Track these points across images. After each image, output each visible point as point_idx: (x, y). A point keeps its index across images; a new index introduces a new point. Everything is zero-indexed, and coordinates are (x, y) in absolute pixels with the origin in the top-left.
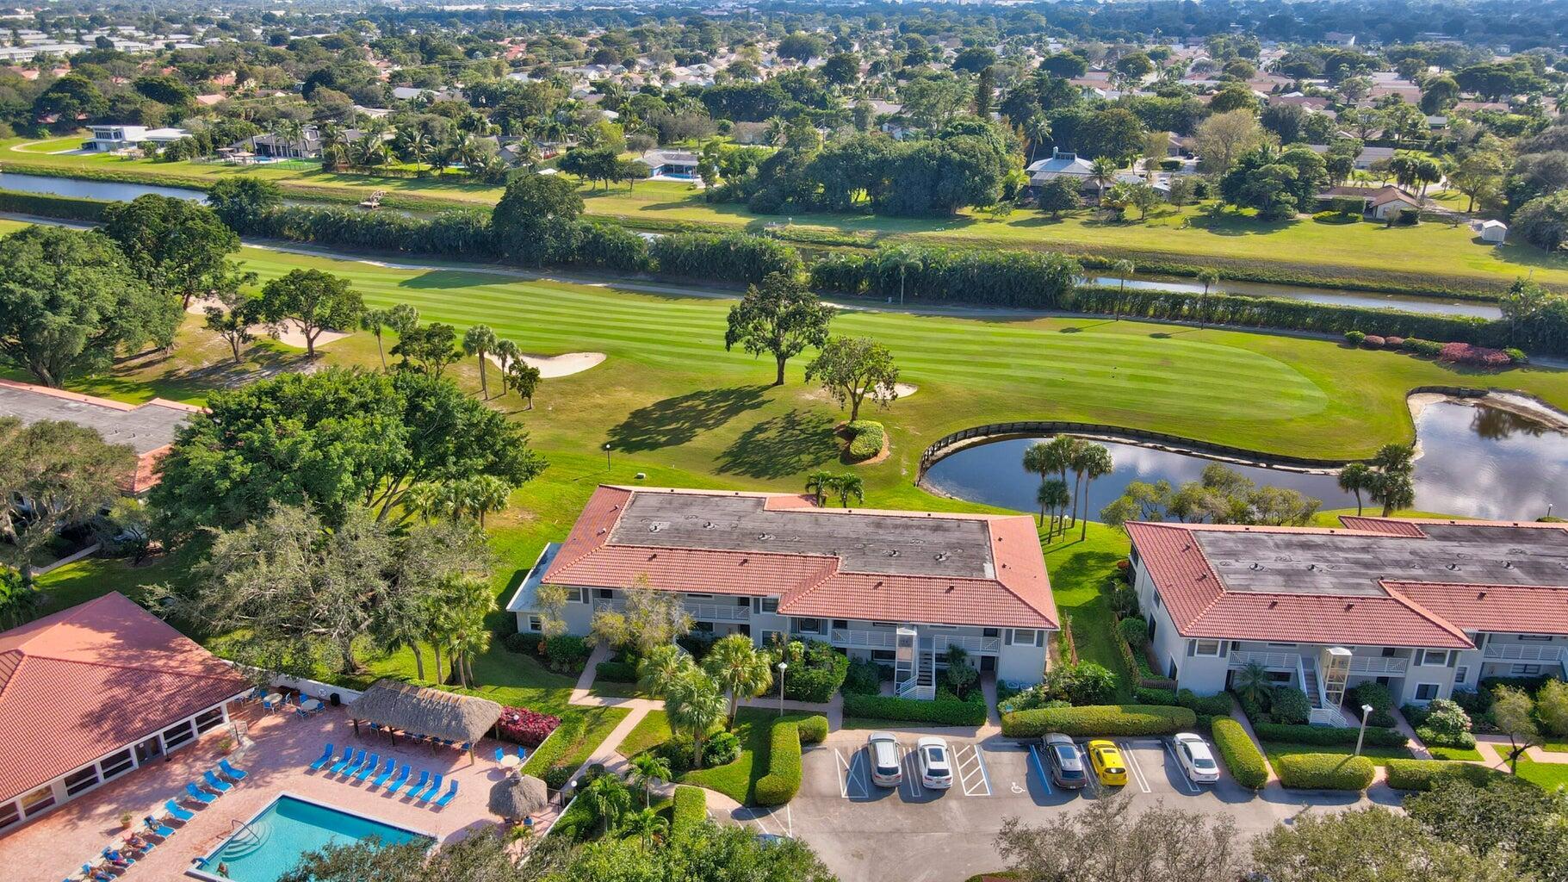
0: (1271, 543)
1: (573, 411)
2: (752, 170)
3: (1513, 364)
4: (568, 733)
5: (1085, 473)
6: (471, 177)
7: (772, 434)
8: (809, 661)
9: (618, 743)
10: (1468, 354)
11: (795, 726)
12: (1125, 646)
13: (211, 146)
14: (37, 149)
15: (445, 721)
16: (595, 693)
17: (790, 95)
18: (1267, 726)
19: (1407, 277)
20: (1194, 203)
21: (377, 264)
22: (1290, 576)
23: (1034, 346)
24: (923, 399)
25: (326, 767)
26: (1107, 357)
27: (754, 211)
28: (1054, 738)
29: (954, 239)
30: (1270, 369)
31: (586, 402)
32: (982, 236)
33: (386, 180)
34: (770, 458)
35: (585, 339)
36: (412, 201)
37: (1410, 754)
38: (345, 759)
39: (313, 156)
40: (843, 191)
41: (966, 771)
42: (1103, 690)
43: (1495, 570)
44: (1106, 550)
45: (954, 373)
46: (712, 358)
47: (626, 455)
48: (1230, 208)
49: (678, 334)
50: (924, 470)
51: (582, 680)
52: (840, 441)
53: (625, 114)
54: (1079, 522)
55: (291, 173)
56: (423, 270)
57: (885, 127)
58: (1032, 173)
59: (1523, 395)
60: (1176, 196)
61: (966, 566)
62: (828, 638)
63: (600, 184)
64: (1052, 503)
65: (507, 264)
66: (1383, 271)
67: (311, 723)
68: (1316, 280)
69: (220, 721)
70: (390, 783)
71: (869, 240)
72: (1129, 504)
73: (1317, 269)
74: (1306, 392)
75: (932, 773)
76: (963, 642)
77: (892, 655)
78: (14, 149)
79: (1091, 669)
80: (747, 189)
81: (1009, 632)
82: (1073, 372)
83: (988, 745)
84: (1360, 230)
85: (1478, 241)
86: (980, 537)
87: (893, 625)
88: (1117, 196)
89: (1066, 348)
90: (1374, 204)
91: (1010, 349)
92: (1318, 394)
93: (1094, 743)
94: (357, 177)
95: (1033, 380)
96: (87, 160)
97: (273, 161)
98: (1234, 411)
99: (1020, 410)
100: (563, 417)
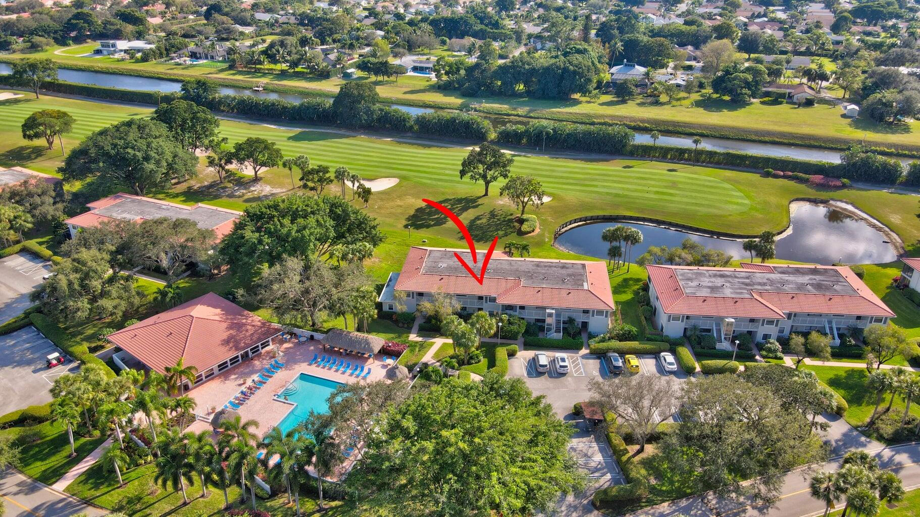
0: (707, 275)
1: (387, 208)
2: (463, 72)
3: (844, 186)
4: (412, 351)
5: (629, 242)
6: (310, 73)
7: (484, 221)
8: (510, 323)
9: (432, 355)
10: (822, 182)
11: (505, 348)
12: (643, 318)
13: (165, 52)
14: (67, 53)
15: (363, 345)
16: (419, 336)
17: (479, 21)
18: (699, 350)
19: (803, 137)
20: (698, 92)
21: (272, 126)
22: (713, 289)
23: (610, 176)
24: (555, 203)
25: (315, 363)
26: (645, 182)
27: (464, 95)
28: (611, 354)
29: (570, 113)
30: (724, 189)
31: (392, 204)
32: (585, 112)
33: (264, 75)
34: (483, 233)
35: (388, 171)
36: (280, 87)
37: (756, 361)
38: (323, 360)
39: (221, 59)
40: (512, 86)
41: (575, 367)
42: (632, 335)
43: (801, 287)
44: (637, 277)
45: (570, 190)
46: (452, 181)
47: (415, 230)
48: (715, 96)
49: (433, 168)
50: (555, 238)
51: (413, 330)
52: (516, 224)
53: (388, 33)
54: (627, 264)
55: (213, 70)
56: (297, 130)
57: (532, 40)
58: (612, 74)
59: (847, 203)
60: (688, 88)
61: (576, 284)
62: (517, 313)
63: (380, 78)
64: (615, 256)
65: (339, 127)
66: (791, 134)
67: (304, 346)
68: (756, 138)
69: (268, 345)
70: (343, 369)
71: (525, 113)
72: (647, 256)
73: (757, 132)
74: (740, 201)
75: (561, 367)
76: (574, 315)
77: (544, 321)
78: (56, 53)
79: (627, 327)
80: (460, 83)
81: (593, 311)
82: (628, 190)
83: (584, 357)
84: (784, 109)
85: (844, 116)
86: (582, 271)
87: (544, 308)
88: (656, 89)
89: (626, 177)
90: (792, 94)
91: (597, 177)
92: (746, 202)
93: (627, 356)
94: (248, 73)
95: (608, 194)
96: (99, 61)
97: (201, 62)
98: (703, 210)
99: (602, 209)
100: (383, 211)
